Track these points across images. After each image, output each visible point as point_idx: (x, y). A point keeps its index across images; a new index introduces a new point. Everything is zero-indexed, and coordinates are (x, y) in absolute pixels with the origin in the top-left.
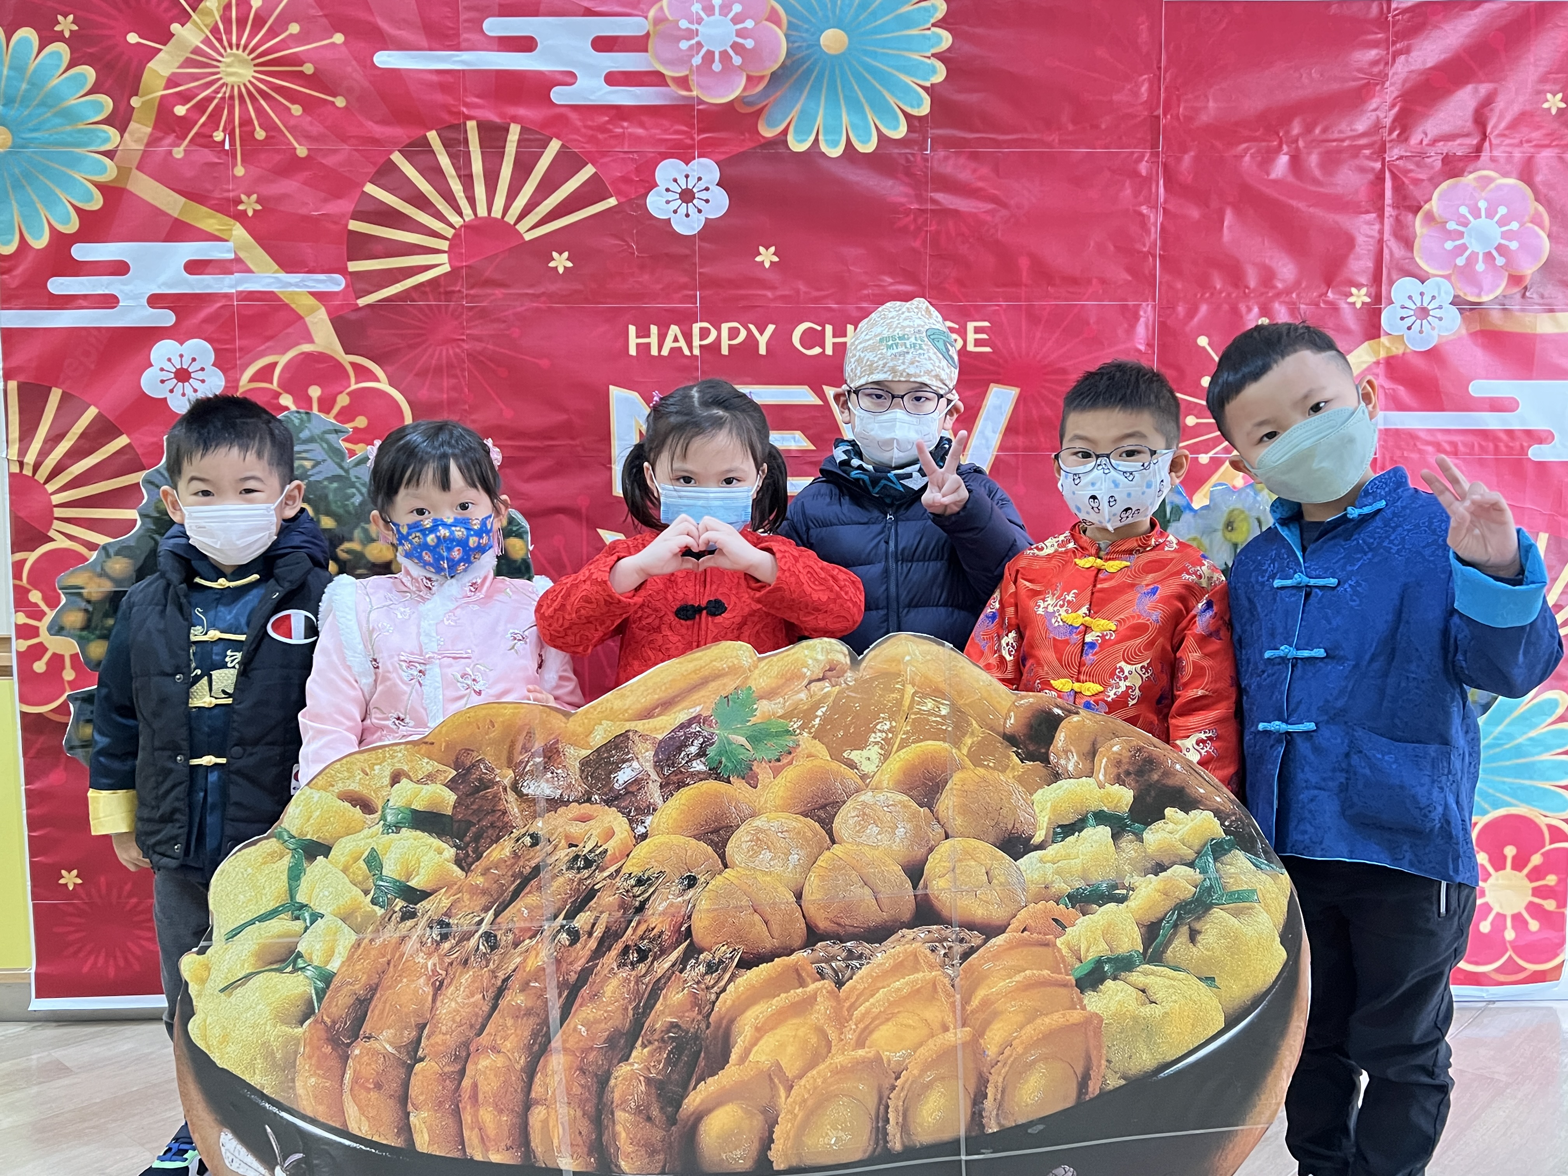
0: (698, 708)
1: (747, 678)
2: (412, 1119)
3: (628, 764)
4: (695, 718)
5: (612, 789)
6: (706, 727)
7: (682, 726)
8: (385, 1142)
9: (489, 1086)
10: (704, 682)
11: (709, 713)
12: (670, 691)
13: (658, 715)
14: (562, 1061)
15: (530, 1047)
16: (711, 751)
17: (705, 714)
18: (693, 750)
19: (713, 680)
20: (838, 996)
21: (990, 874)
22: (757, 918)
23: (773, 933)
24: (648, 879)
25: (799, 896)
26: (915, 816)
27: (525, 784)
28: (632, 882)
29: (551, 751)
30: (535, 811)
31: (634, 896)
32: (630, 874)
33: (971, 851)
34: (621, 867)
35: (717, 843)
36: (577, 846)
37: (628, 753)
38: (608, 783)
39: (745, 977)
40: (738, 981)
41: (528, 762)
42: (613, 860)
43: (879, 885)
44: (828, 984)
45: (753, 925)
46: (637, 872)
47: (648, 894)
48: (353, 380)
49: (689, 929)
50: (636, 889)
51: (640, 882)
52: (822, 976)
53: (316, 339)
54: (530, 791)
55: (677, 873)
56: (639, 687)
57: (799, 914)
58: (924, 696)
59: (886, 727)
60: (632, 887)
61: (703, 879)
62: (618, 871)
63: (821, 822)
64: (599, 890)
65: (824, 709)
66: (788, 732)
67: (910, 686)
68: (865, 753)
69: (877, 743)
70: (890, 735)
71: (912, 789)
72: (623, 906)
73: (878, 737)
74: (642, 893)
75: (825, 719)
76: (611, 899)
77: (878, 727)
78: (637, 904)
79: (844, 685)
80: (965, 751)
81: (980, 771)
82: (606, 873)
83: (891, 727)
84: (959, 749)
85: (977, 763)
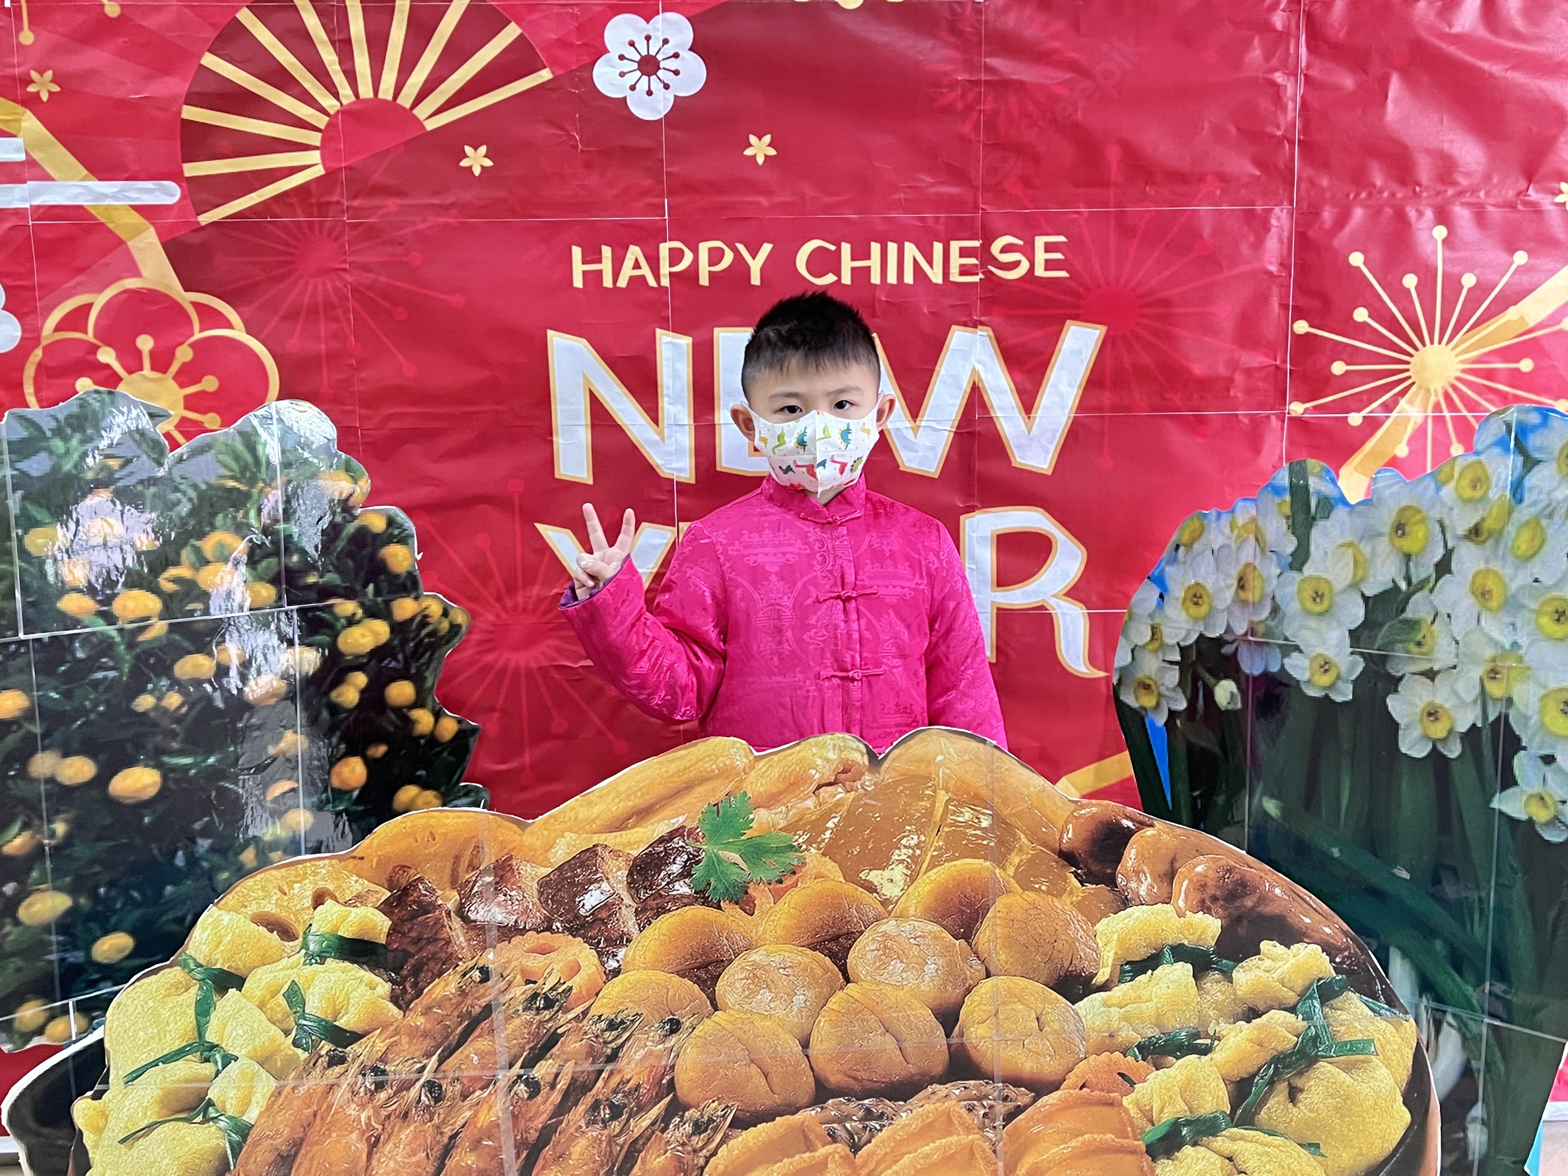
0: (681, 819)
1: (742, 781)
3: (596, 885)
4: (677, 830)
5: (577, 916)
6: (690, 841)
7: (661, 840)
10: (688, 787)
11: (695, 825)
12: (647, 797)
13: (633, 827)
16: (698, 871)
17: (689, 825)
18: (676, 868)
19: (699, 784)
20: (853, 1163)
21: (1042, 1019)
22: (754, 1069)
23: (774, 1087)
24: (622, 1022)
25: (805, 1044)
26: (948, 949)
27: (472, 908)
28: (603, 1025)
29: (503, 869)
30: (484, 941)
31: (605, 1043)
32: (600, 1017)
33: (1018, 992)
34: (589, 1008)
35: (705, 981)
36: (535, 982)
37: (597, 872)
38: (573, 907)
39: (740, 1139)
40: (732, 1143)
41: (476, 882)
42: (580, 1000)
43: (904, 1032)
44: (841, 1148)
45: (749, 1079)
46: (608, 1013)
47: (621, 1040)
48: (196, 326)
49: (672, 1081)
50: (607, 1034)
51: (612, 1025)
52: (833, 1137)
53: (144, 272)
54: (479, 917)
55: (657, 1016)
56: (609, 793)
57: (805, 1065)
58: (961, 804)
59: (913, 843)
60: (603, 1031)
62: (585, 1013)
63: (833, 956)
64: (563, 1034)
65: (836, 820)
66: (791, 848)
67: (942, 792)
68: (887, 874)
69: (901, 862)
70: (918, 852)
71: (944, 918)
72: (592, 1053)
73: (901, 854)
74: (615, 1039)
75: (837, 832)
76: (578, 1045)
77: (903, 842)
78: (609, 1051)
79: (861, 791)
80: (1011, 871)
81: (1030, 896)
82: (571, 1016)
83: (919, 842)
84: (1003, 868)
85: (1026, 886)
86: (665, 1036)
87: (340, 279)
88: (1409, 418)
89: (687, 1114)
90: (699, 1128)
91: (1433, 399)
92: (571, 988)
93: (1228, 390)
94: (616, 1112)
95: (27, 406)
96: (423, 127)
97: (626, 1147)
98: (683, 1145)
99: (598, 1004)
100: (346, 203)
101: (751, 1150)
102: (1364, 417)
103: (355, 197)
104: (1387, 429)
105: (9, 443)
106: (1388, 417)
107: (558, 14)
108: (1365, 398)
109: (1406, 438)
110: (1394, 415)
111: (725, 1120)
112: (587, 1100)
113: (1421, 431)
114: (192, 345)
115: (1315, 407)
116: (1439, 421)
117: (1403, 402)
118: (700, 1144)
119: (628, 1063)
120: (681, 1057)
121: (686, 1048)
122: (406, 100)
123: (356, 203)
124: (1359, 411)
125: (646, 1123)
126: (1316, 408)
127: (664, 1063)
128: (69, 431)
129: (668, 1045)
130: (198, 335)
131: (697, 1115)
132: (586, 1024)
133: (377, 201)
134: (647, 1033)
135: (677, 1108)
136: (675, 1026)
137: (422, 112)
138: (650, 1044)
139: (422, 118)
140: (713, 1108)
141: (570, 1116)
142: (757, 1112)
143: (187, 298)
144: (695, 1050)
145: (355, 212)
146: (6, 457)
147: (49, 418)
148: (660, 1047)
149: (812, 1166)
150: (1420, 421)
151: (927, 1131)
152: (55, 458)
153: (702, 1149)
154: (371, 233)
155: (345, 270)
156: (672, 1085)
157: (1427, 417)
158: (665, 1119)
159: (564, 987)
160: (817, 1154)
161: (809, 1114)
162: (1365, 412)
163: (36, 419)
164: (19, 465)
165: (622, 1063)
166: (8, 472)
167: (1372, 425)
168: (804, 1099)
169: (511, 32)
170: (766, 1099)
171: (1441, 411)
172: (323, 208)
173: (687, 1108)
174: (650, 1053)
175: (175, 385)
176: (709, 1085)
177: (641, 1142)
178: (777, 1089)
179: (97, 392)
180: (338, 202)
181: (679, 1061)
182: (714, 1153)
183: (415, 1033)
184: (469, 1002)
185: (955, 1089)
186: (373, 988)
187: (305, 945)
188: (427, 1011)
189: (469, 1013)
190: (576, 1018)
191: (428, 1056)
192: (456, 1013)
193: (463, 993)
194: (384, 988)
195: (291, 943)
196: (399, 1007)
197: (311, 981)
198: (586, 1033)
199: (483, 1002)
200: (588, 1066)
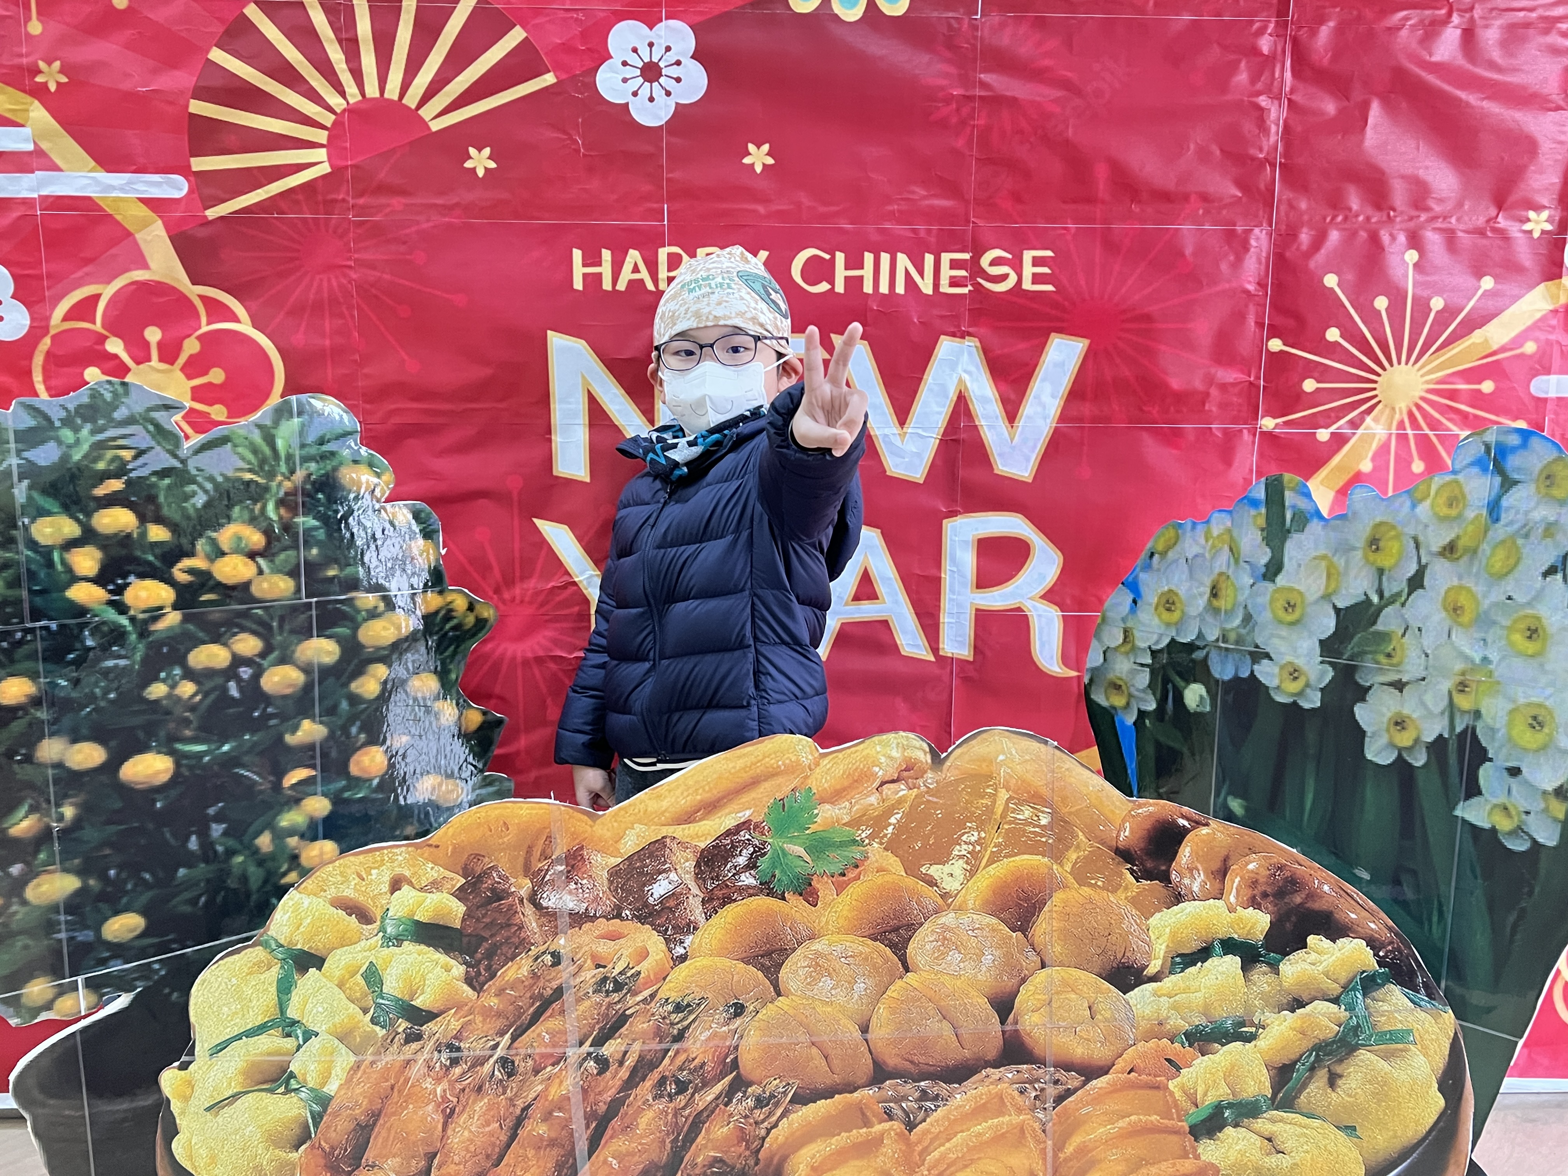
0: (749, 814)
1: (807, 778)
3: (665, 875)
4: (744, 823)
5: (646, 905)
6: (757, 835)
7: (728, 833)
10: (755, 782)
11: (761, 818)
12: (716, 791)
13: (700, 820)
16: (763, 863)
17: (756, 820)
18: (742, 861)
19: (766, 780)
20: (908, 1139)
21: (1094, 1008)
22: (814, 1050)
23: (833, 1068)
24: (688, 1005)
25: (865, 1030)
26: (1006, 941)
27: (545, 896)
28: (670, 1008)
29: (575, 858)
30: (556, 927)
31: (672, 1024)
32: (667, 1000)
33: (1072, 982)
34: (657, 991)
35: (769, 968)
36: (605, 967)
37: (665, 863)
38: (642, 897)
39: (799, 1114)
40: (792, 1117)
41: (547, 870)
42: (648, 984)
43: (961, 1019)
44: (896, 1126)
45: (810, 1059)
46: (674, 997)
47: (686, 1023)
48: (204, 320)
49: (735, 1060)
50: (674, 1016)
51: (678, 1008)
52: (889, 1115)
53: (152, 264)
54: (550, 904)
55: (722, 1000)
56: (678, 786)
57: (864, 1049)
58: (1020, 802)
59: (973, 839)
60: (670, 1013)
61: (752, 1008)
62: (653, 996)
63: (892, 946)
64: (631, 1016)
65: (898, 816)
66: (854, 841)
67: (1004, 790)
68: (947, 868)
69: (961, 857)
70: (978, 848)
71: (1003, 910)
72: (659, 1034)
73: (963, 849)
74: (681, 1021)
75: (900, 828)
76: (645, 1025)
77: (964, 838)
78: (675, 1032)
79: (923, 788)
80: (1068, 867)
81: (1086, 891)
82: (639, 998)
83: (980, 838)
84: (1061, 864)
85: (1082, 881)
86: (730, 1019)
87: (345, 275)
88: (1374, 435)
91: (1397, 417)
92: (640, 973)
93: (1204, 405)
95: (36, 395)
96: (429, 128)
99: (665, 988)
100: (351, 202)
102: (1332, 433)
103: (361, 194)
104: (1353, 446)
105: (15, 431)
106: (1354, 434)
107: (564, 20)
108: (1333, 415)
109: (1370, 455)
110: (1360, 431)
113: (1384, 449)
114: (199, 338)
115: (1285, 423)
116: (1402, 438)
117: (1369, 420)
120: (745, 1038)
121: (750, 1030)
122: (411, 100)
123: (361, 201)
124: (1327, 427)
126: (1287, 424)
127: (728, 1044)
128: (79, 421)
130: (205, 328)
132: (653, 1007)
133: (383, 200)
134: (712, 1015)
135: (739, 1084)
136: (739, 1010)
137: (427, 112)
138: (714, 1026)
139: (427, 119)
142: (816, 1089)
143: (194, 291)
144: (758, 1033)
145: (361, 210)
146: (12, 446)
147: (58, 408)
148: (725, 1029)
149: (868, 1141)
150: (1384, 438)
151: (980, 1111)
152: (64, 448)
154: (376, 232)
155: (350, 267)
156: (735, 1063)
157: (1391, 434)
158: (728, 1094)
159: (633, 971)
160: (873, 1130)
161: (866, 1094)
162: (1333, 429)
163: (43, 408)
164: (26, 454)
165: (687, 1044)
166: (14, 461)
167: (1339, 440)
168: (862, 1076)
169: (516, 36)
170: (824, 1078)
171: (1405, 429)
172: (330, 205)
173: (749, 1085)
174: (715, 1035)
175: (181, 376)
176: (770, 1066)
177: (705, 1114)
178: (836, 1070)
179: (109, 382)
180: (344, 200)
181: (743, 1042)
182: (775, 1126)
183: (487, 1013)
184: (541, 984)
185: (1008, 1073)
186: (448, 970)
187: (383, 929)
188: (500, 992)
189: (541, 995)
190: (644, 1001)
191: (502, 1034)
192: (528, 995)
193: (535, 976)
194: (459, 970)
195: (369, 927)
196: (474, 988)
197: (388, 963)
198: (653, 1015)
199: (554, 985)
200: (655, 1046)
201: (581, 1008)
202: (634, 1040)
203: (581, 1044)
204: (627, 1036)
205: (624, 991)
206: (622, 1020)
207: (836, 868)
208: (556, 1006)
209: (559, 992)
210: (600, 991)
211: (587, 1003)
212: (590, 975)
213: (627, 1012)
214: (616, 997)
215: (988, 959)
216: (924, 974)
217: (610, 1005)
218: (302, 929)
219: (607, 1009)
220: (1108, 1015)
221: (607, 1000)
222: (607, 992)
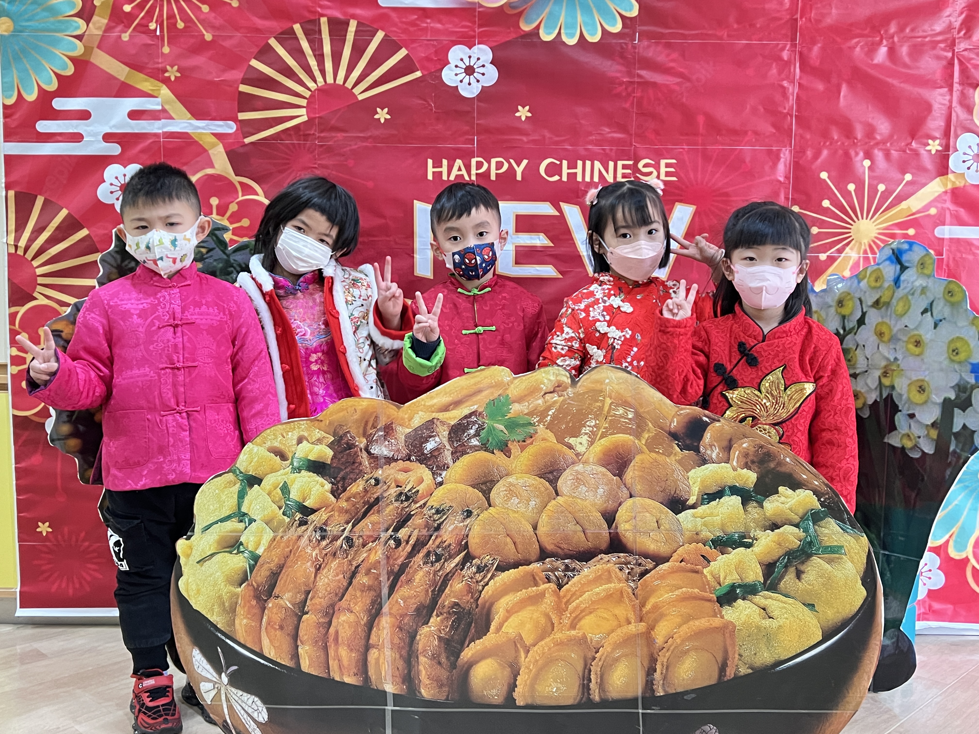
0: (476, 407)
1: (506, 389)
2: (300, 650)
3: (433, 438)
4: (473, 412)
5: (423, 454)
6: (480, 418)
7: (465, 417)
8: (283, 663)
9: (345, 633)
10: (479, 391)
11: (482, 410)
12: (460, 395)
13: (451, 410)
14: (389, 621)
15: (370, 611)
16: (483, 433)
17: (480, 410)
18: (472, 432)
19: (485, 390)
20: (559, 594)
21: (659, 522)
22: (508, 540)
23: (518, 550)
24: (443, 510)
25: (535, 528)
26: (610, 481)
27: (373, 447)
28: (434, 511)
29: (388, 429)
30: (378, 464)
31: (434, 521)
32: (432, 506)
33: (647, 507)
34: (427, 501)
35: (485, 491)
36: (401, 487)
37: (433, 432)
38: (421, 449)
39: (500, 577)
40: (496, 579)
41: (375, 434)
42: (423, 497)
43: (587, 525)
44: (553, 586)
45: (506, 544)
46: (436, 505)
47: (442, 520)
48: (240, 194)
49: (467, 543)
50: (435, 516)
51: (438, 512)
52: (549, 580)
53: (216, 166)
54: (375, 452)
55: (460, 508)
56: (441, 392)
57: (535, 539)
58: (618, 405)
59: (592, 424)
60: (433, 514)
61: (476, 513)
62: (425, 504)
63: (550, 482)
64: (413, 515)
65: (553, 411)
66: (530, 424)
67: (608, 399)
68: (579, 440)
69: (586, 434)
70: (595, 429)
71: (608, 465)
72: (427, 526)
73: (586, 430)
74: (439, 519)
75: (554, 417)
76: (421, 521)
77: (588, 423)
78: (436, 525)
79: (566, 396)
80: (644, 442)
81: (654, 455)
82: (418, 505)
83: (596, 424)
84: (640, 440)
85: (651, 450)
88: (851, 257)
89: (474, 561)
90: (480, 569)
91: (863, 248)
92: (418, 491)
94: (438, 558)
96: (357, 98)
97: (442, 577)
98: (471, 578)
99: (431, 500)
101: (506, 583)
102: (827, 256)
104: (840, 262)
106: (840, 256)
107: (426, 44)
108: (828, 246)
109: (849, 268)
110: (843, 255)
111: (493, 566)
112: (424, 551)
113: (856, 264)
114: (237, 203)
116: (866, 259)
117: (847, 250)
118: (480, 578)
119: (445, 532)
120: (472, 530)
121: (475, 526)
122: (349, 84)
124: (824, 252)
125: (453, 565)
129: (466, 523)
130: (241, 198)
131: (479, 562)
132: (425, 510)
134: (455, 516)
135: (468, 558)
137: (357, 91)
139: (357, 94)
140: (487, 559)
141: (415, 559)
142: (510, 563)
143: (236, 179)
144: (479, 527)
148: (462, 524)
149: (537, 595)
150: (856, 258)
151: (598, 580)
153: (481, 581)
156: (466, 545)
157: (860, 257)
158: (462, 564)
159: (415, 490)
160: (540, 588)
161: (536, 566)
162: (829, 253)
165: (442, 532)
167: (832, 260)
168: (534, 557)
169: (403, 53)
170: (514, 557)
171: (867, 254)
173: (474, 558)
174: (456, 527)
176: (485, 546)
177: (450, 575)
178: (520, 551)
181: (471, 532)
182: (487, 584)
183: (342, 511)
184: (368, 496)
185: (613, 558)
186: (323, 486)
187: (292, 463)
188: (348, 499)
189: (368, 501)
190: (421, 507)
191: (348, 523)
192: (362, 501)
193: (366, 491)
194: (328, 486)
195: (285, 462)
196: (335, 497)
197: (293, 482)
198: (425, 515)
199: (375, 496)
200: (424, 532)
201: (388, 510)
202: (414, 529)
203: (387, 530)
204: (411, 526)
205: (411, 501)
206: (409, 517)
207: (521, 438)
208: (376, 508)
209: (377, 500)
210: (398, 500)
211: (391, 507)
212: (393, 491)
213: (412, 513)
214: (406, 504)
215: (601, 491)
216: (566, 498)
217: (403, 508)
218: (253, 464)
219: (401, 510)
220: (667, 526)
221: (402, 505)
222: (402, 501)
